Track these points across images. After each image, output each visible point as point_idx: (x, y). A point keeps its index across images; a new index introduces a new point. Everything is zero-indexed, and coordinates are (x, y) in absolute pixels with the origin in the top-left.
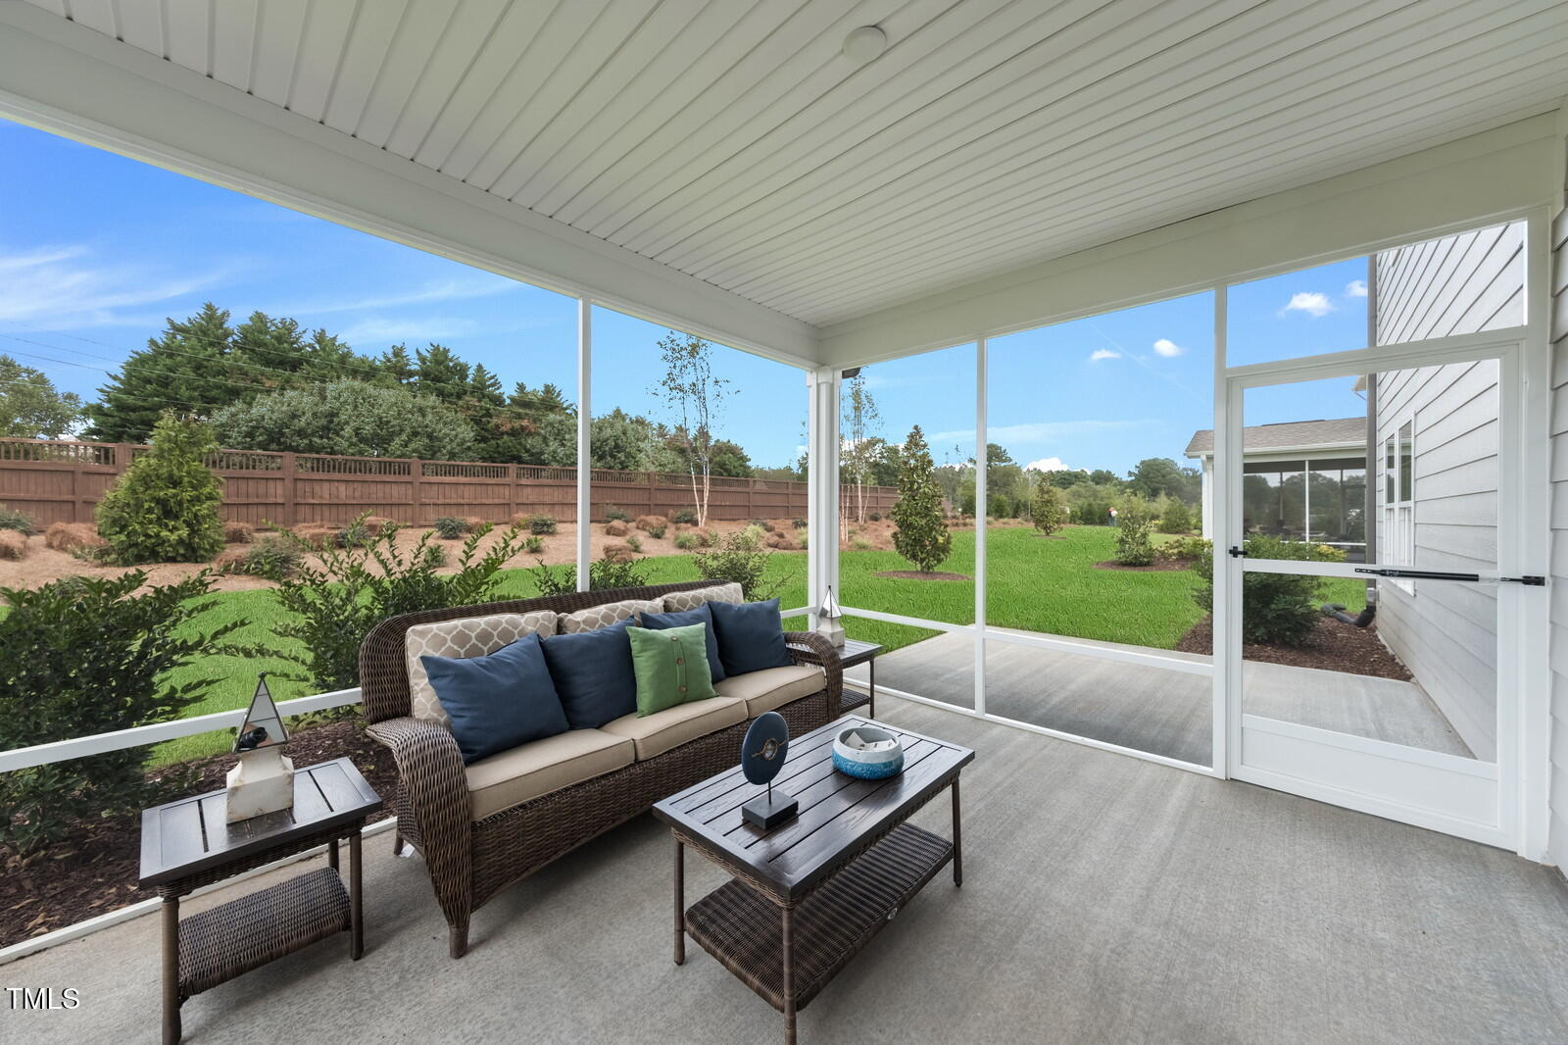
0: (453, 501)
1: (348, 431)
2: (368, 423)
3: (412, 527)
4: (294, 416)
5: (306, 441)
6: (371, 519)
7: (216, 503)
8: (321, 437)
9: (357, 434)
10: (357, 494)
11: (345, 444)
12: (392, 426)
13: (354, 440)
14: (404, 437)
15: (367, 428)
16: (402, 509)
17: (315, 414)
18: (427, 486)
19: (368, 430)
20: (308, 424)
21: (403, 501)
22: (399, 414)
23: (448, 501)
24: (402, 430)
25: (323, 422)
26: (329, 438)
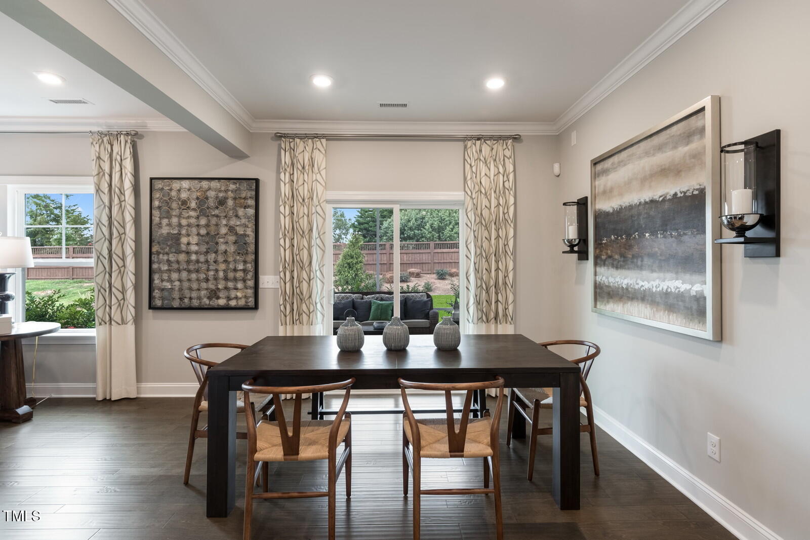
0: (447, 261)
1: (428, 225)
2: (435, 221)
3: (430, 273)
4: (409, 221)
5: (413, 232)
6: (412, 270)
7: (362, 264)
8: (418, 230)
9: (431, 227)
10: (410, 259)
11: (427, 232)
12: (446, 221)
13: (430, 230)
14: (451, 226)
15: (436, 223)
16: (427, 265)
17: (416, 220)
18: (436, 254)
19: (436, 225)
20: (413, 224)
21: (427, 262)
22: (450, 214)
23: (445, 261)
24: (450, 223)
25: (419, 222)
26: (421, 230)
